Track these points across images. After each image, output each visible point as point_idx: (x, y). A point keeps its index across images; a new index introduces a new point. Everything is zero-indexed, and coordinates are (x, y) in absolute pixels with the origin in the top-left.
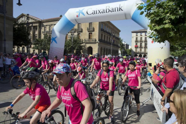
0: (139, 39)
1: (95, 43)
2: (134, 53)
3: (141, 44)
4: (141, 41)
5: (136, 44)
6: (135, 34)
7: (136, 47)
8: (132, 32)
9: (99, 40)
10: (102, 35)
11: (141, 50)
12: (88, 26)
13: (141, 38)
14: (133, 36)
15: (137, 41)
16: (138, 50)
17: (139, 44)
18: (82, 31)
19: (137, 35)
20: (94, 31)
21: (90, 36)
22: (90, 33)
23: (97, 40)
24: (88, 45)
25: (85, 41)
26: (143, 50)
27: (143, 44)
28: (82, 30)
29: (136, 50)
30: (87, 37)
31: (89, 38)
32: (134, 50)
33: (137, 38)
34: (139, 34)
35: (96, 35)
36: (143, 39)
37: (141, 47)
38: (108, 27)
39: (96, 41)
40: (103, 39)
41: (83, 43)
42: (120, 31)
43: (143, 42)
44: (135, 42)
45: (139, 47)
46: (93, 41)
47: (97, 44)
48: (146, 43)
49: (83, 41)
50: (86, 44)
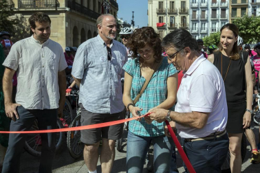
0: (166, 6)
4: (172, 12)
5: (161, 19)
7: (161, 27)
15: (161, 12)
17: (167, 20)
23: (62, 4)
25: (21, 5)
27: (178, 20)
33: (161, 4)
36: (178, 6)
37: (172, 27)
39: (57, 5)
41: (13, 13)
43: (176, 14)
44: (158, 14)
45: (168, 26)
46: (47, 5)
47: (61, 14)
48: (184, 17)
49: (13, 5)
50: (25, 16)
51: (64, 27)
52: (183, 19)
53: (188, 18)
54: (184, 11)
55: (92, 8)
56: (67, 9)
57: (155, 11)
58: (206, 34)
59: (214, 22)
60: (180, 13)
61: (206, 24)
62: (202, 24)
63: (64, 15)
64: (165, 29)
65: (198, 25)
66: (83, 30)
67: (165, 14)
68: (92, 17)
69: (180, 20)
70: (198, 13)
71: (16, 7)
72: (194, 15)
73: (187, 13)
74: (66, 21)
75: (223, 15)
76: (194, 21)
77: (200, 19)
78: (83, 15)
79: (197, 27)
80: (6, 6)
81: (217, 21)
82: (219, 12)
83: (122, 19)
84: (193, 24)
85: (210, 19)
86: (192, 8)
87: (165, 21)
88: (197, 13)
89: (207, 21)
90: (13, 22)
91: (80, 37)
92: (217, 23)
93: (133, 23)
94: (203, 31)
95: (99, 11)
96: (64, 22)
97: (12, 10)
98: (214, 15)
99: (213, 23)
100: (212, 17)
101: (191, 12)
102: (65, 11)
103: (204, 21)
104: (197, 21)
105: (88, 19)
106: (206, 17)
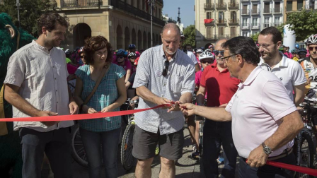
0: (215, 1)
1: (100, 11)
2: (204, 40)
4: (221, 8)
5: (208, 15)
7: (209, 24)
9: (111, 2)
11: (221, 32)
15: (209, 8)
16: (215, 31)
17: (215, 16)
23: (106, 2)
25: (63, 4)
26: (227, 31)
27: (227, 16)
29: (209, 32)
32: (203, 31)
37: (221, 24)
39: (100, 3)
43: (225, 9)
44: (205, 9)
45: (217, 22)
46: (90, 4)
47: (104, 12)
48: (234, 12)
49: (56, 4)
50: (68, 16)
51: (108, 26)
52: (233, 15)
53: (239, 14)
54: (233, 6)
55: (135, 5)
56: (111, 7)
57: (202, 7)
58: (259, 30)
59: (267, 17)
60: (229, 8)
61: (258, 19)
62: (253, 19)
63: (107, 13)
64: (214, 25)
65: (249, 21)
66: (127, 28)
67: (213, 9)
68: (135, 15)
69: (230, 15)
70: (250, 7)
71: (59, 6)
72: (245, 10)
73: (237, 8)
74: (110, 20)
75: (277, 9)
76: (245, 17)
77: (251, 14)
78: (127, 13)
79: (248, 22)
80: (49, 6)
81: (271, 15)
82: (272, 6)
83: (167, 15)
84: (243, 19)
85: (262, 14)
86: (243, 2)
87: (213, 17)
88: (248, 7)
89: (259, 16)
91: (124, 36)
92: (270, 18)
93: (179, 20)
94: (255, 27)
95: (143, 8)
96: (108, 21)
97: (55, 10)
98: (267, 9)
99: (265, 18)
100: (265, 12)
101: (241, 7)
102: (109, 10)
103: (256, 16)
104: (249, 16)
105: (132, 17)
106: (258, 11)
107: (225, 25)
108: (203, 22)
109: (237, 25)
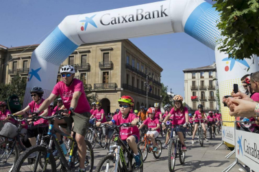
0: (198, 84)
1: (116, 91)
2: (191, 110)
3: (203, 94)
4: (203, 88)
5: (194, 94)
6: (190, 75)
7: (194, 99)
8: (185, 72)
9: (123, 86)
10: (128, 76)
12: (101, 60)
13: (202, 82)
14: (186, 78)
15: (194, 88)
17: (198, 94)
18: (89, 70)
19: (194, 78)
20: (111, 68)
21: (104, 78)
22: (104, 73)
23: (119, 86)
24: (101, 96)
25: (95, 88)
26: (207, 105)
27: (207, 94)
28: (89, 66)
29: (194, 105)
30: (99, 80)
31: (104, 82)
32: (190, 104)
33: (194, 83)
34: (198, 75)
35: (116, 77)
36: (207, 84)
37: (203, 99)
38: (139, 61)
39: (116, 87)
40: (130, 83)
41: (91, 92)
42: (161, 70)
43: (205, 89)
44: (192, 90)
45: (200, 98)
46: (110, 87)
47: (118, 92)
48: (212, 92)
49: (91, 87)
53: (215, 93)
54: (211, 88)
55: (140, 88)
56: (122, 89)
57: (189, 88)
60: (209, 89)
63: (120, 92)
64: (198, 101)
67: (197, 90)
69: (209, 94)
73: (214, 89)
80: (87, 88)
87: (197, 95)
90: (90, 97)
107: (206, 100)
108: (190, 98)
109: (214, 100)
